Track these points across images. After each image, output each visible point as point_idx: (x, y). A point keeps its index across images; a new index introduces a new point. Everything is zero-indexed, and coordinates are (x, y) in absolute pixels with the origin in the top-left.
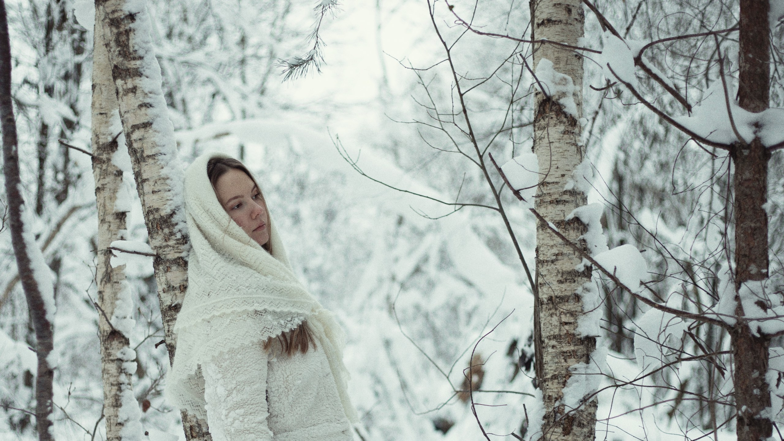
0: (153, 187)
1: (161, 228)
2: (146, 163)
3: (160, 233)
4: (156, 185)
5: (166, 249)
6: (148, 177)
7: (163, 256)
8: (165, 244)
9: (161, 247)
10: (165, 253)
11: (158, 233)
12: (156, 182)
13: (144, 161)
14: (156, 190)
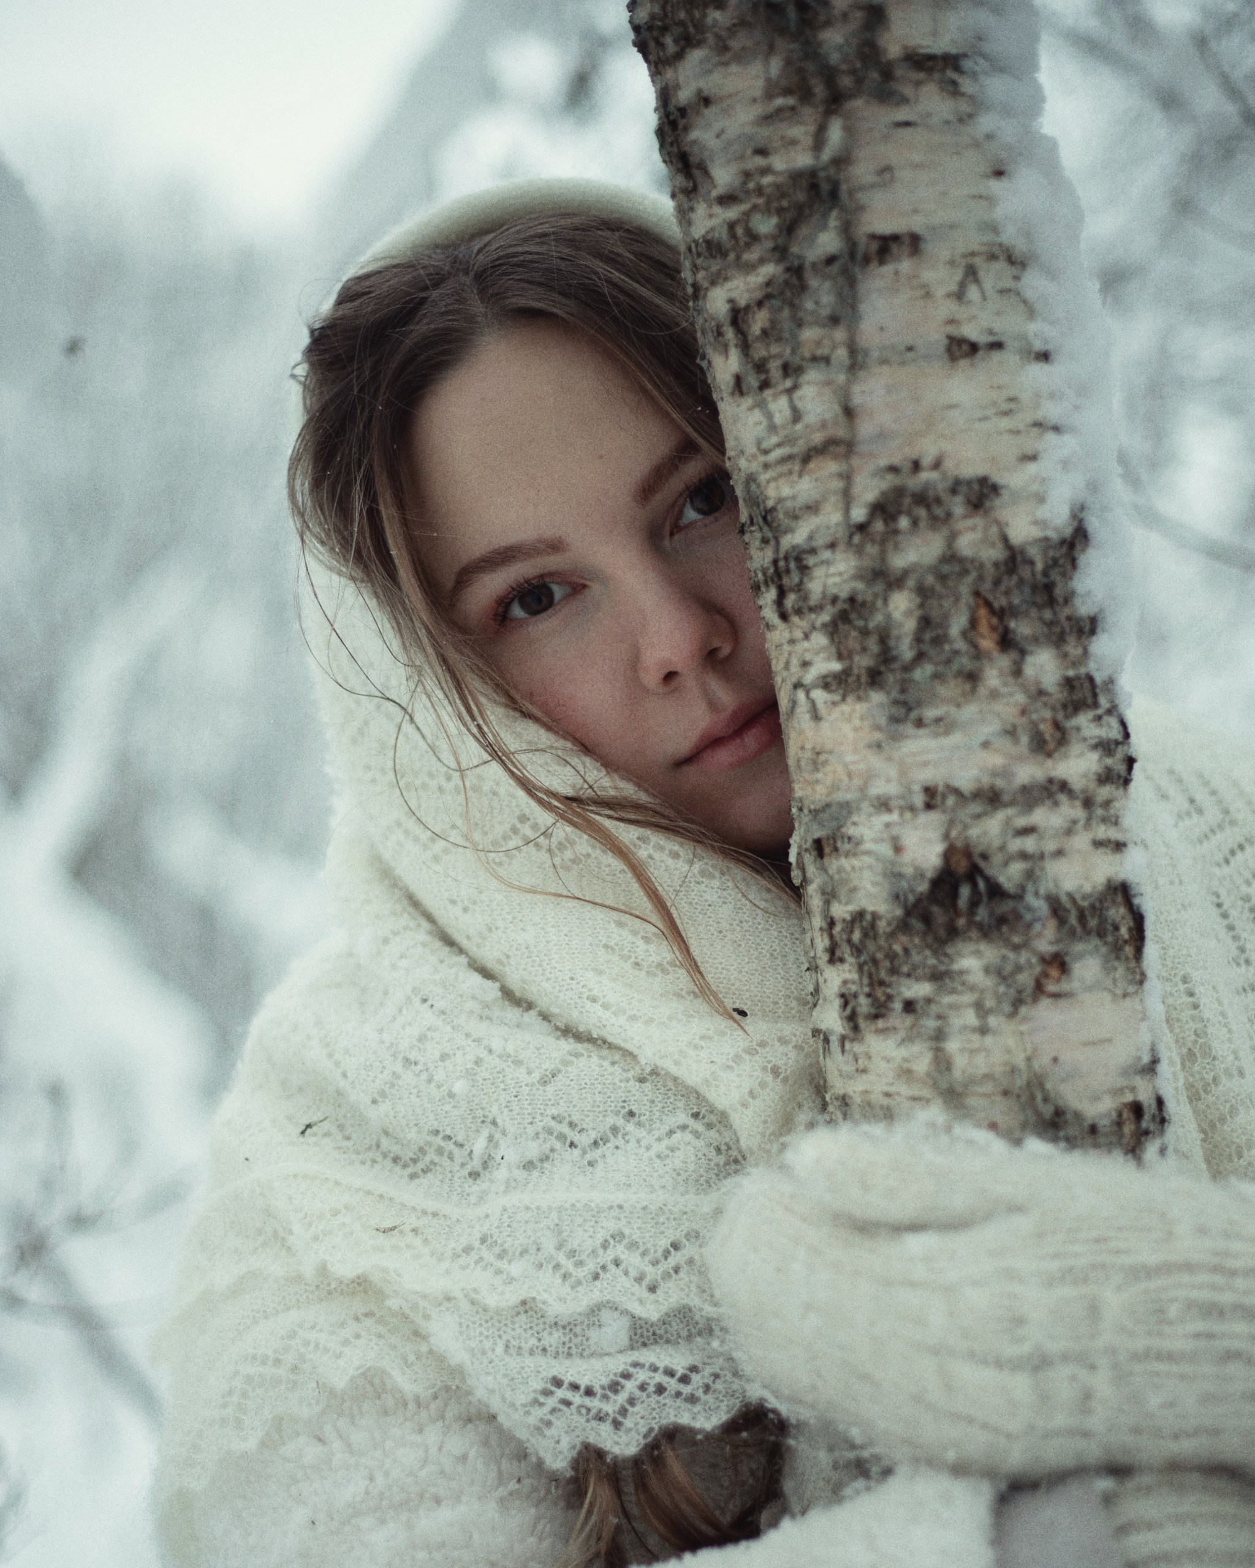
0: (946, 308)
1: (1006, 642)
2: (902, 115)
3: (993, 676)
4: (973, 293)
5: (1040, 816)
6: (916, 224)
7: (1017, 868)
8: (1029, 772)
9: (992, 798)
10: (1029, 844)
11: (973, 678)
12: (971, 273)
13: (886, 95)
14: (971, 332)
